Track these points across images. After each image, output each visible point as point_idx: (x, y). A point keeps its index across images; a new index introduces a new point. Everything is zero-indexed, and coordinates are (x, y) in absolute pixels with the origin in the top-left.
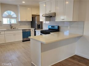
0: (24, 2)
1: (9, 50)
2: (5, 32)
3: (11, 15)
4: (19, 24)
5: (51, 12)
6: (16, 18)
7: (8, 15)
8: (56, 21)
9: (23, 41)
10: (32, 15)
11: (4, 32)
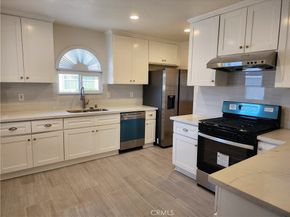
0: (134, 17)
1: (80, 201)
2: (66, 121)
3: (85, 63)
4: (108, 94)
5: (247, 51)
6: (99, 74)
7: (75, 63)
8: (277, 85)
9: (121, 152)
10: (150, 65)
11: (61, 121)
